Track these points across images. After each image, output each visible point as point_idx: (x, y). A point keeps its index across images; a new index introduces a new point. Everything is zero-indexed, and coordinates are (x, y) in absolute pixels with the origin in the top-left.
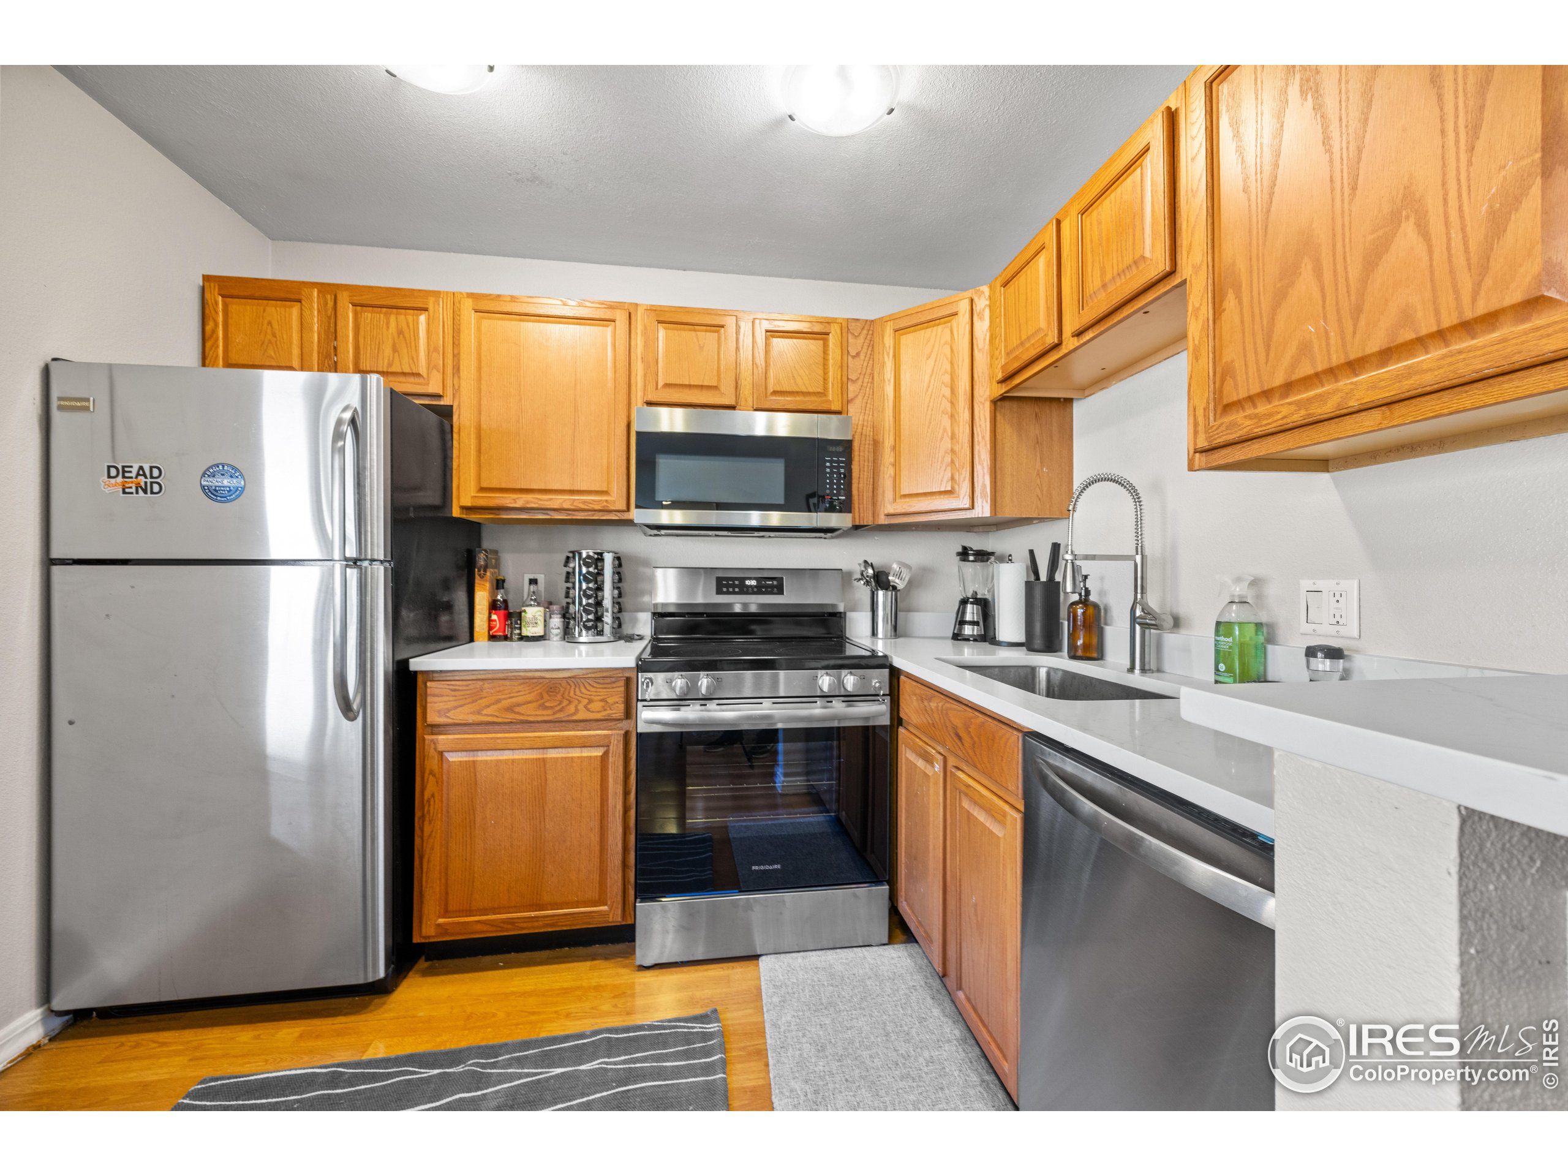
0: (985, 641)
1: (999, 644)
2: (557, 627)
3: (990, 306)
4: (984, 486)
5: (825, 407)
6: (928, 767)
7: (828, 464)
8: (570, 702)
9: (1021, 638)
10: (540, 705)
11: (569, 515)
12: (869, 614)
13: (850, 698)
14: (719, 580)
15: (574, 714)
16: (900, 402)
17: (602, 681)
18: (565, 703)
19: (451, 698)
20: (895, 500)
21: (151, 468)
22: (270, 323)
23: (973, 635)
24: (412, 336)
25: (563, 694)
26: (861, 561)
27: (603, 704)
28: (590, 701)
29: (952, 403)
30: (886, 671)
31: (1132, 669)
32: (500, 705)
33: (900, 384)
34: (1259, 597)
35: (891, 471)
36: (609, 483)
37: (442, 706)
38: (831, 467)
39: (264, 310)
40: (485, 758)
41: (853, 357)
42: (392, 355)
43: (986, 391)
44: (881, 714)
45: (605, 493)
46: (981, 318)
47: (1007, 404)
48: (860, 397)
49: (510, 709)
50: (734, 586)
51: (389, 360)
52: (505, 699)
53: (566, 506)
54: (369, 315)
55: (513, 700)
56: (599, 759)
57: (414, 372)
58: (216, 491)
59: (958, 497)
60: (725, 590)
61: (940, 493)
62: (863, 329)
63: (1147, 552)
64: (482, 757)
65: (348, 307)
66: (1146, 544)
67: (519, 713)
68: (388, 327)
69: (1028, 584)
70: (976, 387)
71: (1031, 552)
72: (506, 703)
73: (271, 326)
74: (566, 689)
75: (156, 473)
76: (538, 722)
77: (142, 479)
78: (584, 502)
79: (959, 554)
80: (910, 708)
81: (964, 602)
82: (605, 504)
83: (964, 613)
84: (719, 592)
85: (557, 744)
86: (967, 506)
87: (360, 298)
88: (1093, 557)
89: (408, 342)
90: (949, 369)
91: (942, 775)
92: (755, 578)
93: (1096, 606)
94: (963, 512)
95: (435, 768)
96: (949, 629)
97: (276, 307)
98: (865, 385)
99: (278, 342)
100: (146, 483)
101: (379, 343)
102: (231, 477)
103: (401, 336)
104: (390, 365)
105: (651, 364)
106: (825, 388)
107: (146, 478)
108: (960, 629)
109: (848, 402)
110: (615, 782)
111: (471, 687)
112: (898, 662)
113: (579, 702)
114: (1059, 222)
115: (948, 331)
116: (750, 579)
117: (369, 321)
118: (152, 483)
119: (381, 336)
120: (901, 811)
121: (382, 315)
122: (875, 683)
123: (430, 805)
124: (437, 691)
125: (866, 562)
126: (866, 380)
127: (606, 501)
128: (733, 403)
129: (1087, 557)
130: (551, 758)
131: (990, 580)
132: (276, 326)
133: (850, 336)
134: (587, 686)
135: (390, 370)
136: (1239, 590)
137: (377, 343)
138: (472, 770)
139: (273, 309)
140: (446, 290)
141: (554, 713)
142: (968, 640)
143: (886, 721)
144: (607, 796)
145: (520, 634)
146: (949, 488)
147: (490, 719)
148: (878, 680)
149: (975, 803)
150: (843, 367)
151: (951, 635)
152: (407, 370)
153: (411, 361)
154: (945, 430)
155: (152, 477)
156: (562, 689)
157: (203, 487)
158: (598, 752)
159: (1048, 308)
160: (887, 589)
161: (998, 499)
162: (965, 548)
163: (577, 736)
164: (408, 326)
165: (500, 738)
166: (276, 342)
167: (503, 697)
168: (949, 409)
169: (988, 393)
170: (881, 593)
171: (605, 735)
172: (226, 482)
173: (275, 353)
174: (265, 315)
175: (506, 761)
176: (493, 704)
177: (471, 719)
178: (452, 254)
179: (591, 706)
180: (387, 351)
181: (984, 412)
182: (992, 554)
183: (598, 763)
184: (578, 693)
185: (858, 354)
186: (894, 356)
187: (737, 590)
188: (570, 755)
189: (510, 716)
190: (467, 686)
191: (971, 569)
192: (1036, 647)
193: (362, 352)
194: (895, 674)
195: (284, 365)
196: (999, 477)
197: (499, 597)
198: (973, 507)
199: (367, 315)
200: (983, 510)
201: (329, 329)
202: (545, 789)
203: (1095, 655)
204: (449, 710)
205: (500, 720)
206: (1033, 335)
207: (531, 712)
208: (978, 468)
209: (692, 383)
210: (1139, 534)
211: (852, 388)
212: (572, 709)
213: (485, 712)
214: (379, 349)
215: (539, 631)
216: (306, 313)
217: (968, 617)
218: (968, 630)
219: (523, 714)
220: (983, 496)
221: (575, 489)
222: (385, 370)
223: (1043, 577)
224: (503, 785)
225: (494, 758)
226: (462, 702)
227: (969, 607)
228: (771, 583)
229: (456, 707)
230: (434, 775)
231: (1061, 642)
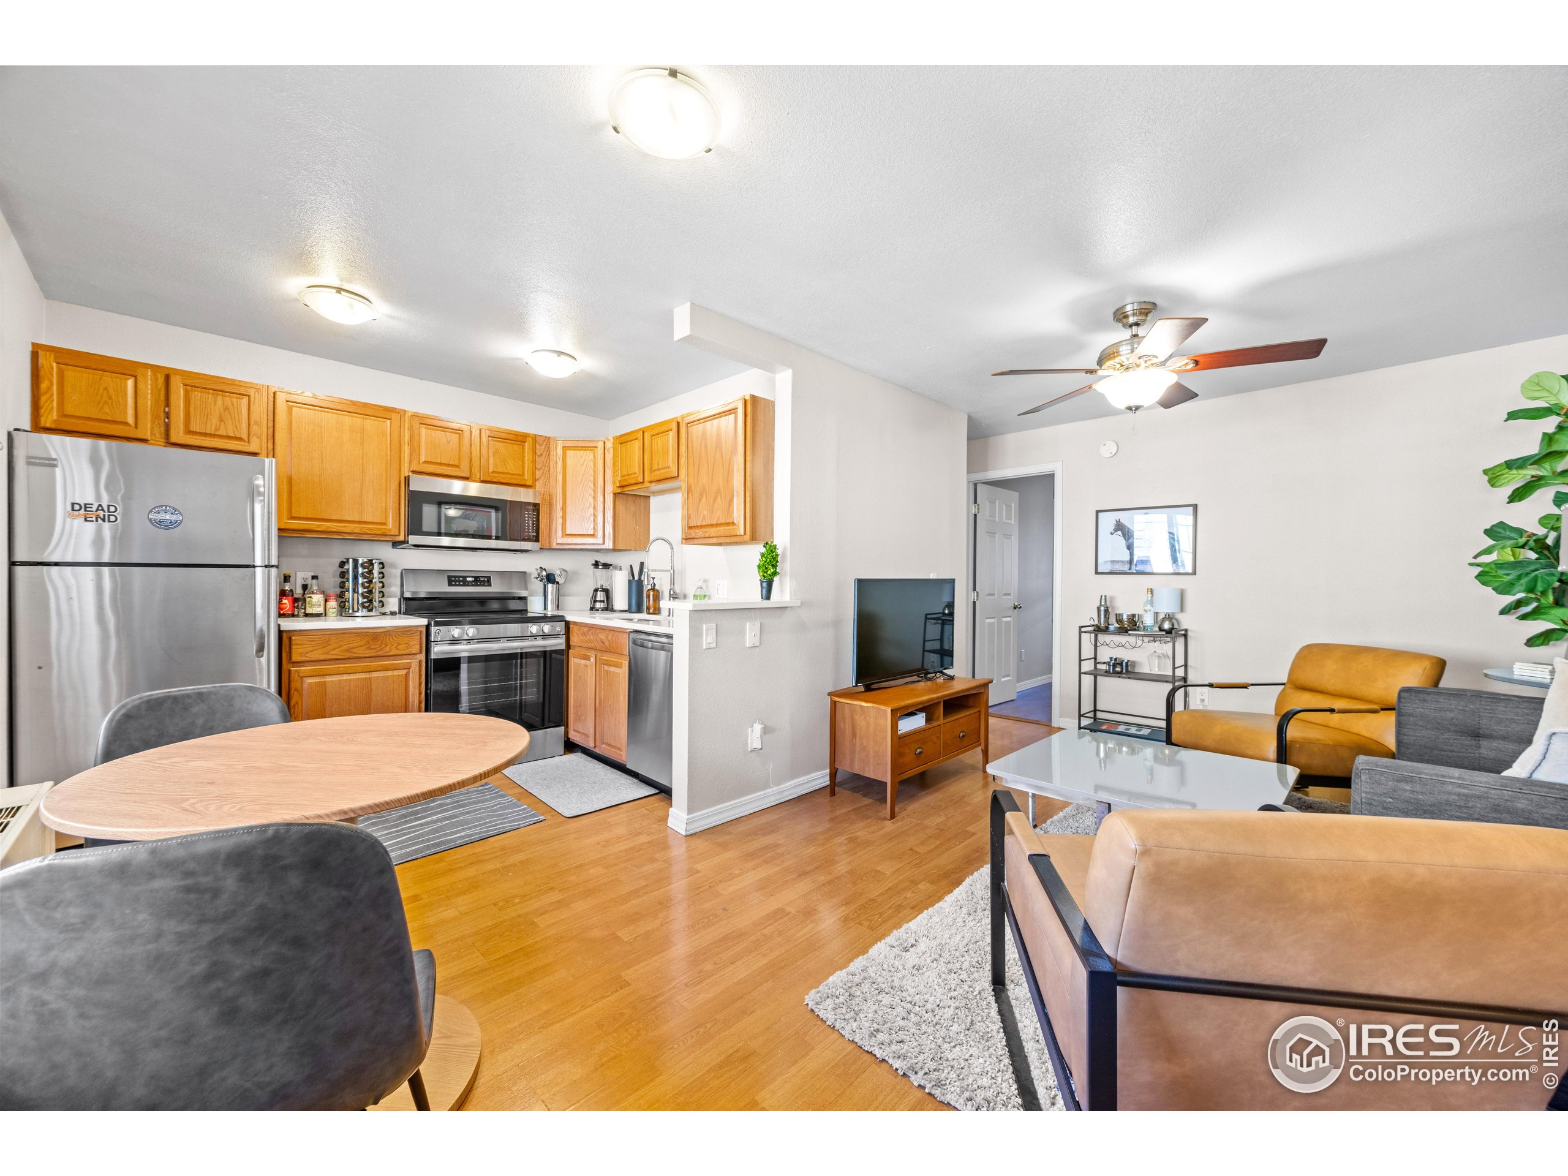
0: (607, 610)
1: (615, 611)
2: (334, 607)
3: (613, 447)
4: (609, 534)
5: (523, 482)
6: (588, 662)
7: (526, 519)
8: (386, 645)
9: (627, 608)
10: (367, 648)
11: (357, 536)
12: (542, 598)
13: (545, 636)
14: (449, 578)
15: (389, 652)
16: (566, 485)
17: (405, 633)
18: (383, 646)
19: (309, 646)
20: (562, 537)
21: (109, 506)
22: (106, 389)
23: (600, 608)
24: (236, 412)
25: (382, 640)
26: (538, 568)
27: (407, 645)
28: (399, 644)
29: (594, 491)
30: (564, 623)
31: (669, 616)
32: (341, 649)
33: (566, 476)
34: (707, 586)
35: (560, 521)
36: (386, 518)
37: (299, 651)
38: (528, 517)
39: (100, 379)
40: (331, 679)
41: (539, 456)
42: (218, 424)
43: (610, 489)
44: (561, 644)
45: (385, 524)
46: (609, 452)
47: (621, 495)
48: (542, 478)
49: (348, 651)
50: (460, 581)
51: (216, 426)
52: (344, 645)
53: (356, 531)
54: (199, 394)
55: (350, 645)
56: (404, 676)
57: (238, 436)
58: (161, 522)
59: (597, 538)
60: (453, 583)
61: (588, 535)
62: (544, 441)
63: (675, 569)
64: (328, 679)
65: (180, 386)
66: (675, 567)
67: (354, 653)
68: (215, 404)
69: (629, 581)
70: (606, 485)
71: (631, 566)
72: (345, 647)
73: (107, 391)
74: (383, 638)
75: (112, 509)
76: (365, 657)
77: (101, 513)
78: (369, 529)
79: (593, 565)
80: (575, 639)
81: (596, 590)
82: (384, 531)
83: (596, 596)
84: (450, 584)
85: (378, 669)
86: (601, 543)
87: (192, 381)
88: (655, 571)
89: (233, 416)
90: (593, 474)
91: (594, 664)
92: (472, 577)
93: (658, 591)
94: (599, 546)
95: (299, 686)
96: (589, 606)
97: (112, 378)
98: (545, 472)
99: (114, 404)
100: (104, 515)
101: (208, 414)
102: (172, 514)
103: (227, 411)
104: (217, 429)
105: (415, 450)
106: (523, 473)
107: (104, 512)
108: (594, 605)
109: (536, 480)
110: (414, 688)
111: (322, 639)
112: (568, 618)
113: (392, 645)
114: (643, 432)
115: (592, 455)
116: (469, 577)
117: (199, 398)
118: (109, 516)
119: (209, 409)
120: (571, 689)
121: (210, 396)
122: (558, 629)
123: (294, 709)
124: (299, 642)
125: (541, 568)
126: (546, 469)
127: (385, 529)
128: (468, 476)
129: (652, 571)
130: (375, 677)
131: (610, 579)
132: (111, 391)
133: (537, 445)
134: (397, 635)
135: (216, 433)
136: (700, 584)
137: (206, 414)
138: (323, 687)
139: (109, 379)
140: (262, 383)
141: (377, 652)
142: (598, 610)
143: (563, 647)
144: (409, 696)
145: (305, 613)
146: (592, 533)
147: (335, 657)
148: (560, 627)
149: (610, 665)
150: (534, 462)
151: (589, 609)
152: (232, 434)
153: (235, 430)
154: (590, 504)
155: (109, 511)
156: (382, 639)
157: (150, 520)
158: (404, 672)
159: (639, 466)
160: (554, 583)
161: (616, 540)
162: (596, 562)
163: (390, 664)
164: (233, 405)
165: (341, 667)
166: (112, 403)
167: (344, 643)
168: (593, 494)
169: (612, 489)
170: (550, 586)
171: (408, 663)
172: (168, 517)
173: (111, 411)
174: (101, 382)
175: (346, 680)
176: (338, 648)
177: (322, 657)
178: (232, 339)
179: (399, 647)
180: (215, 420)
181: (610, 498)
182: (611, 565)
183: (403, 678)
184: (391, 640)
185: (541, 455)
186: (563, 460)
187: (461, 583)
188: (386, 675)
189: (348, 655)
190: (320, 638)
191: (600, 572)
192: (633, 611)
193: (192, 419)
194: (568, 624)
195: (119, 420)
196: (616, 529)
197: (287, 588)
198: (604, 544)
199: (196, 395)
200: (609, 545)
201: (159, 397)
202: (371, 695)
203: (657, 612)
204: (307, 653)
205: (341, 657)
206: (631, 474)
207: (362, 652)
208: (607, 525)
209: (442, 462)
210: (672, 562)
211: (538, 473)
212: (387, 649)
213: (331, 653)
214: (207, 417)
215: (320, 610)
216: (141, 385)
217: (598, 598)
218: (598, 605)
219: (356, 653)
220: (609, 539)
221: (363, 520)
222: (213, 433)
223: (636, 578)
224: (343, 694)
225: (338, 679)
226: (317, 648)
227: (599, 593)
228: (483, 579)
229: (312, 651)
230: (298, 691)
231: (643, 609)
